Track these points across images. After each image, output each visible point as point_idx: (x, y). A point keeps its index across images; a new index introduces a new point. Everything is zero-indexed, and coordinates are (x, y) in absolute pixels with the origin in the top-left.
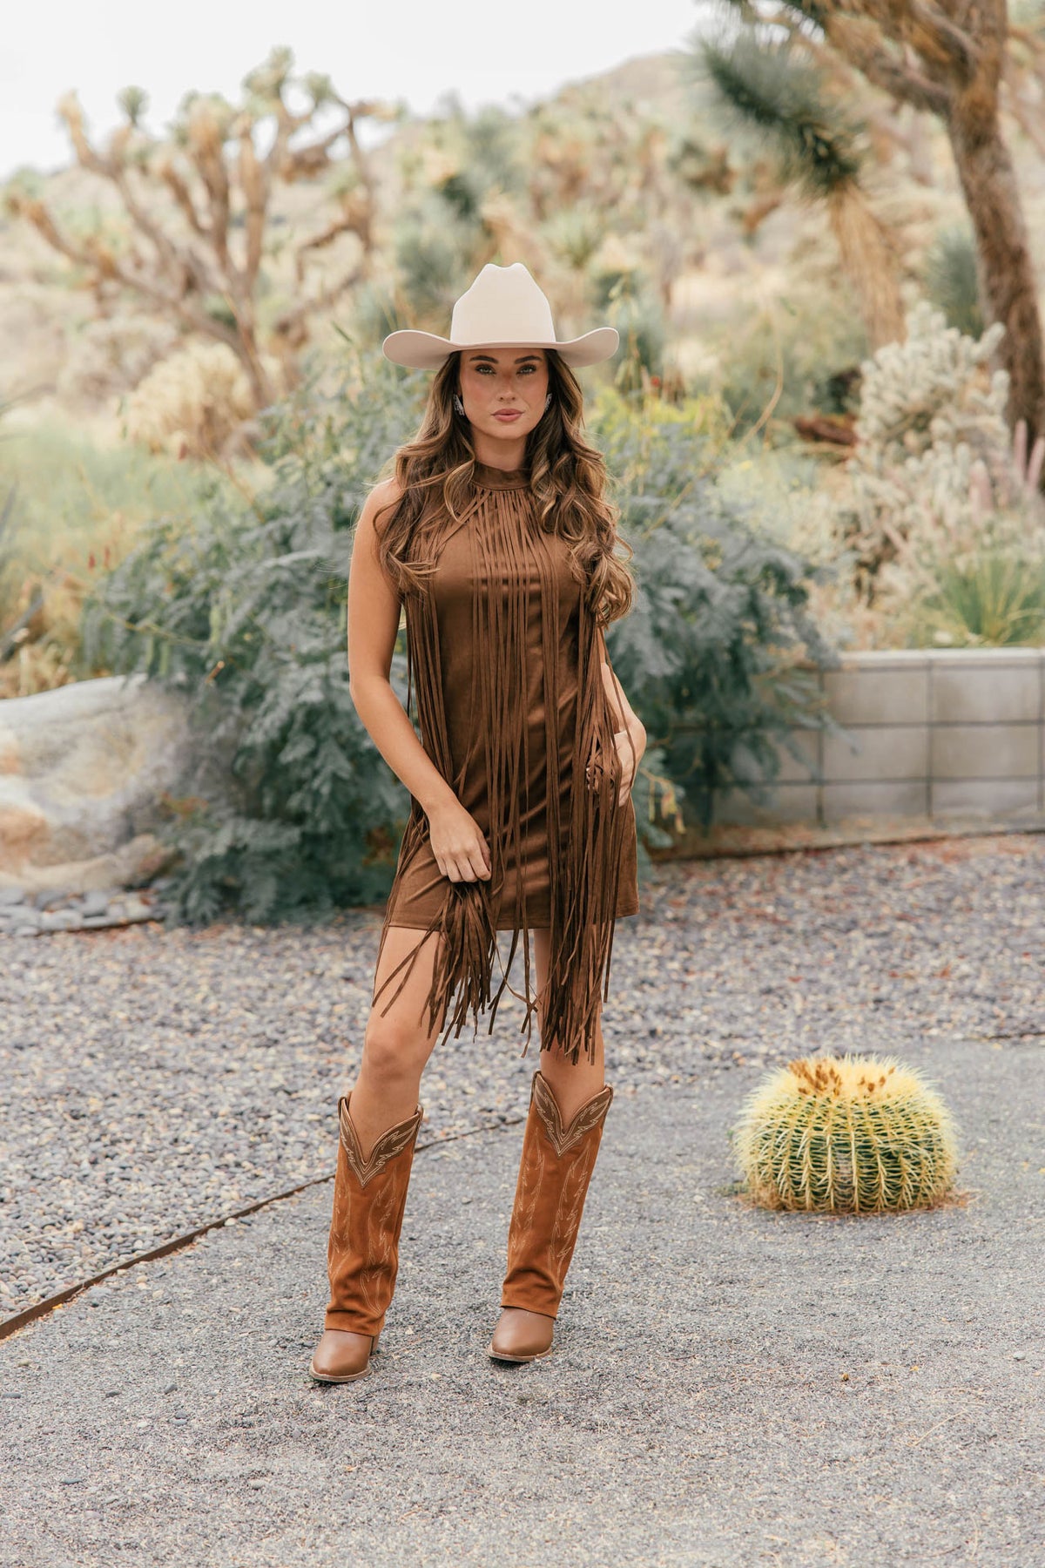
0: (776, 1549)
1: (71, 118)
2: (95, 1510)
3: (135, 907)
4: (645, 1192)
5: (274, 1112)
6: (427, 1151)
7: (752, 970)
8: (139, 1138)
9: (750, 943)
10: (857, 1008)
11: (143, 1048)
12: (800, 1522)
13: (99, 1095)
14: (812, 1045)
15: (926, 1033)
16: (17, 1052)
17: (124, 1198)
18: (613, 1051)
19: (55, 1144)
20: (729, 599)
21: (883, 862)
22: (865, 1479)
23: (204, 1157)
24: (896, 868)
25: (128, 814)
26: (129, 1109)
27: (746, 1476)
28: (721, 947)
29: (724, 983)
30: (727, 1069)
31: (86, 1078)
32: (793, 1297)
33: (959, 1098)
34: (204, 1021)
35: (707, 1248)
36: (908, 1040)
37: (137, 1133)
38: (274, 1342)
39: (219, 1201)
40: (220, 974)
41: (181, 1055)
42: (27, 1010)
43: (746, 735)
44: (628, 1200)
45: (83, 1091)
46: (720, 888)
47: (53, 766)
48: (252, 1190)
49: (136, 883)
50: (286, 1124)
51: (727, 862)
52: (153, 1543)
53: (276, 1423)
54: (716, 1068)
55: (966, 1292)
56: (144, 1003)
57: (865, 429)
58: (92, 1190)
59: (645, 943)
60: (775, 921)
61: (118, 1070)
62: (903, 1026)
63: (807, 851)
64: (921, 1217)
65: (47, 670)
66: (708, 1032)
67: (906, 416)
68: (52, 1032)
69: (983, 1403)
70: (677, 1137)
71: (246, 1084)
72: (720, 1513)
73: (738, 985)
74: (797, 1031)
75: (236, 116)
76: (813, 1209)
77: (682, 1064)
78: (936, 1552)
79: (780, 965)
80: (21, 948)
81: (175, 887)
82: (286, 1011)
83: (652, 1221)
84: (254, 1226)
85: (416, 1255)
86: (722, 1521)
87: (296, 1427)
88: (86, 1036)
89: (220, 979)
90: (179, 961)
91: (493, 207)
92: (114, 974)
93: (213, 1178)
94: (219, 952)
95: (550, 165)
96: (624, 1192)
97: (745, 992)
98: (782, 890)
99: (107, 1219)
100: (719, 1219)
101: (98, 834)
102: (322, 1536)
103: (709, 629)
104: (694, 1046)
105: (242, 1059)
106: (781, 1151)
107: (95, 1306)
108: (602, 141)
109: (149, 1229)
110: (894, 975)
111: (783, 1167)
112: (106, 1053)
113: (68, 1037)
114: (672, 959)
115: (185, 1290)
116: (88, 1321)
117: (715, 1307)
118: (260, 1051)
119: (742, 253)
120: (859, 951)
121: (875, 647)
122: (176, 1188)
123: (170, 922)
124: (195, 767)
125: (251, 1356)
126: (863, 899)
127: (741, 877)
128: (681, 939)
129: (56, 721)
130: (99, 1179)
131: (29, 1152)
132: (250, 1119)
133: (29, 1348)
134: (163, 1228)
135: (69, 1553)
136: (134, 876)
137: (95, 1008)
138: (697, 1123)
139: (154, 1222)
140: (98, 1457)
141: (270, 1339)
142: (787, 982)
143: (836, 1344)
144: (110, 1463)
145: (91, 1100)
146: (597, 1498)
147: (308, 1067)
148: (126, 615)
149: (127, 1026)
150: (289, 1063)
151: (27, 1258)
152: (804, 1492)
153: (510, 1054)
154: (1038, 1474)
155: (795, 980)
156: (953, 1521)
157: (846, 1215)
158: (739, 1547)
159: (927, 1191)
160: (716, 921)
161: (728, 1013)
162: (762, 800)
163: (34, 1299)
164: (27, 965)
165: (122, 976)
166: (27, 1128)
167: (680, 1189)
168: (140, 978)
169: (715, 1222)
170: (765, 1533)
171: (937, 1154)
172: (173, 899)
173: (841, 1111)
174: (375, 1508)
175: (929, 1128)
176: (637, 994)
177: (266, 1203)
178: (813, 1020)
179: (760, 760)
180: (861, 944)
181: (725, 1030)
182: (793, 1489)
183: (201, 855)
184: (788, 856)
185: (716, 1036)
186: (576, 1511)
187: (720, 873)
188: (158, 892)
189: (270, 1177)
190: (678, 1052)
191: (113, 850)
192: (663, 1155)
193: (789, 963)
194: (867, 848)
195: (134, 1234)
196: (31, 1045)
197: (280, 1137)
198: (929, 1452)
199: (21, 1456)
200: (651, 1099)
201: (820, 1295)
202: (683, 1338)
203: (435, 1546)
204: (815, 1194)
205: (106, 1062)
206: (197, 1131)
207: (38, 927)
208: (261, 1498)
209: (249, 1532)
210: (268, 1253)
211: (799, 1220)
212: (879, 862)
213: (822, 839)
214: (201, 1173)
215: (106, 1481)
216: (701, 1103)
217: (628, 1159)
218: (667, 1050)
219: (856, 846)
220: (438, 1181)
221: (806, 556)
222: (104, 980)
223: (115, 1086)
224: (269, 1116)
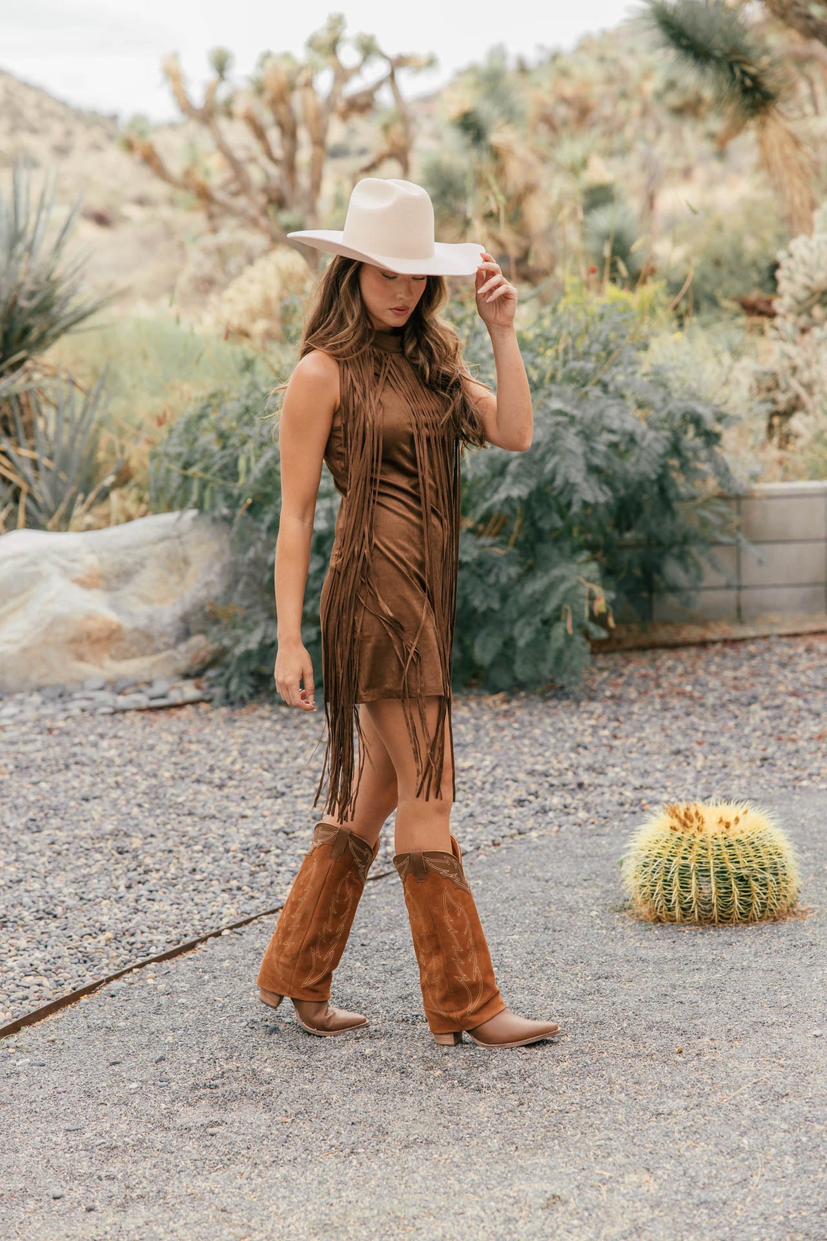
0: (604, 1182)
1: (174, 77)
2: (87, 1150)
3: (190, 691)
4: (553, 908)
5: (273, 848)
6: (388, 877)
7: (667, 736)
8: (166, 869)
9: (669, 715)
10: (747, 764)
11: (180, 800)
12: (625, 1161)
13: (141, 836)
14: (706, 794)
15: (798, 784)
16: (84, 803)
17: (148, 915)
18: (546, 799)
19: (102, 873)
20: (654, 442)
21: (786, 650)
22: (681, 1128)
23: (215, 882)
24: (795, 654)
25: (185, 619)
26: (163, 846)
27: (591, 1126)
28: (644, 718)
29: (644, 746)
30: (634, 813)
31: (132, 823)
32: (652, 989)
33: (815, 835)
34: (230, 778)
35: (593, 952)
36: (783, 790)
37: (165, 864)
38: (244, 1024)
39: (221, 916)
40: (249, 742)
41: (209, 805)
42: (97, 771)
43: (675, 550)
44: (538, 915)
45: (129, 832)
46: (651, 672)
47: (127, 582)
48: (247, 908)
49: (193, 672)
50: (281, 857)
51: (660, 651)
52: (127, 1176)
53: (235, 1085)
54: (625, 812)
55: (788, 985)
56: (186, 765)
57: (781, 305)
58: (125, 908)
59: (585, 715)
60: (691, 697)
61: (158, 816)
62: (780, 779)
63: (725, 642)
64: (767, 927)
65: (132, 508)
66: (624, 784)
67: (813, 294)
68: (112, 788)
69: (783, 1070)
70: (586, 866)
71: (255, 827)
72: (565, 1154)
73: (654, 748)
74: (695, 784)
75: (301, 69)
76: (682, 921)
77: (599, 809)
78: (726, 1184)
79: (690, 732)
80: (99, 723)
81: (222, 675)
82: (295, 770)
83: (554, 931)
84: (244, 935)
85: (365, 957)
86: (566, 1160)
87: (250, 1088)
88: (138, 790)
89: (248, 746)
90: (219, 732)
91: (499, 136)
92: (167, 742)
93: (219, 899)
94: (251, 725)
95: (564, 100)
96: (536, 909)
97: (659, 754)
98: (701, 673)
99: (132, 930)
100: (607, 929)
101: (162, 635)
102: (256, 1171)
103: (640, 466)
104: (611, 795)
105: (255, 808)
106: (656, 876)
107: (113, 996)
108: (610, 80)
109: (163, 938)
110: (780, 739)
111: (657, 889)
112: (151, 803)
113: (124, 791)
114: (604, 728)
115: (182, 984)
116: (105, 1008)
117: (591, 997)
118: (269, 802)
119: (716, 167)
120: (754, 721)
121: (784, 480)
122: (189, 906)
123: (216, 702)
124: (237, 582)
125: (226, 1034)
126: (764, 680)
127: (670, 663)
128: (614, 712)
129: (128, 547)
130: (131, 899)
131: (80, 879)
132: (254, 853)
133: (57, 1028)
134: (173, 937)
135: (63, 1183)
136: (190, 667)
137: (148, 769)
138: (603, 855)
139: (167, 932)
140: (96, 1110)
141: (242, 1021)
142: (694, 745)
143: (678, 1025)
144: (104, 1115)
145: (134, 840)
146: (474, 1143)
147: (305, 813)
148: (180, 464)
149: (171, 783)
150: (291, 811)
151: (67, 960)
152: (633, 1138)
153: (464, 803)
154: (815, 1124)
155: (700, 743)
156: (743, 1160)
157: (707, 926)
158: (575, 1179)
159: (773, 907)
160: (644, 698)
161: (642, 770)
162: (688, 603)
163: (67, 991)
164: (102, 736)
165: (172, 744)
166: (83, 861)
167: (581, 906)
168: (186, 745)
169: (604, 932)
170: (597, 1170)
171: (780, 877)
172: (220, 684)
173: (703, 844)
174: (301, 1150)
175: (774, 857)
176: (573, 755)
177: (256, 918)
178: (710, 774)
179: (686, 570)
180: (758, 713)
181: (637, 783)
182: (624, 1136)
183: (239, 650)
184: (710, 647)
185: (630, 788)
186: (456, 1153)
187: (654, 660)
188: (208, 679)
189: (263, 897)
190: (598, 800)
191: (174, 646)
192: (572, 880)
193: (697, 730)
194: (774, 639)
195: (151, 941)
196: (95, 798)
197: (275, 867)
198: (733, 1107)
199: (38, 1110)
200: (570, 836)
201: (674, 987)
202: (561, 1020)
203: (342, 1178)
204: (683, 909)
205: (150, 810)
206: (212, 863)
207: (114, 708)
208: (214, 1142)
209: (201, 1167)
210: (251, 956)
211: (670, 930)
212: (782, 650)
213: (738, 632)
214: (210, 895)
215: (99, 1128)
216: (609, 840)
217: (544, 883)
218: (589, 799)
219: (766, 637)
220: (392, 901)
221: (717, 406)
222: (158, 748)
223: (154, 828)
224: (269, 851)
